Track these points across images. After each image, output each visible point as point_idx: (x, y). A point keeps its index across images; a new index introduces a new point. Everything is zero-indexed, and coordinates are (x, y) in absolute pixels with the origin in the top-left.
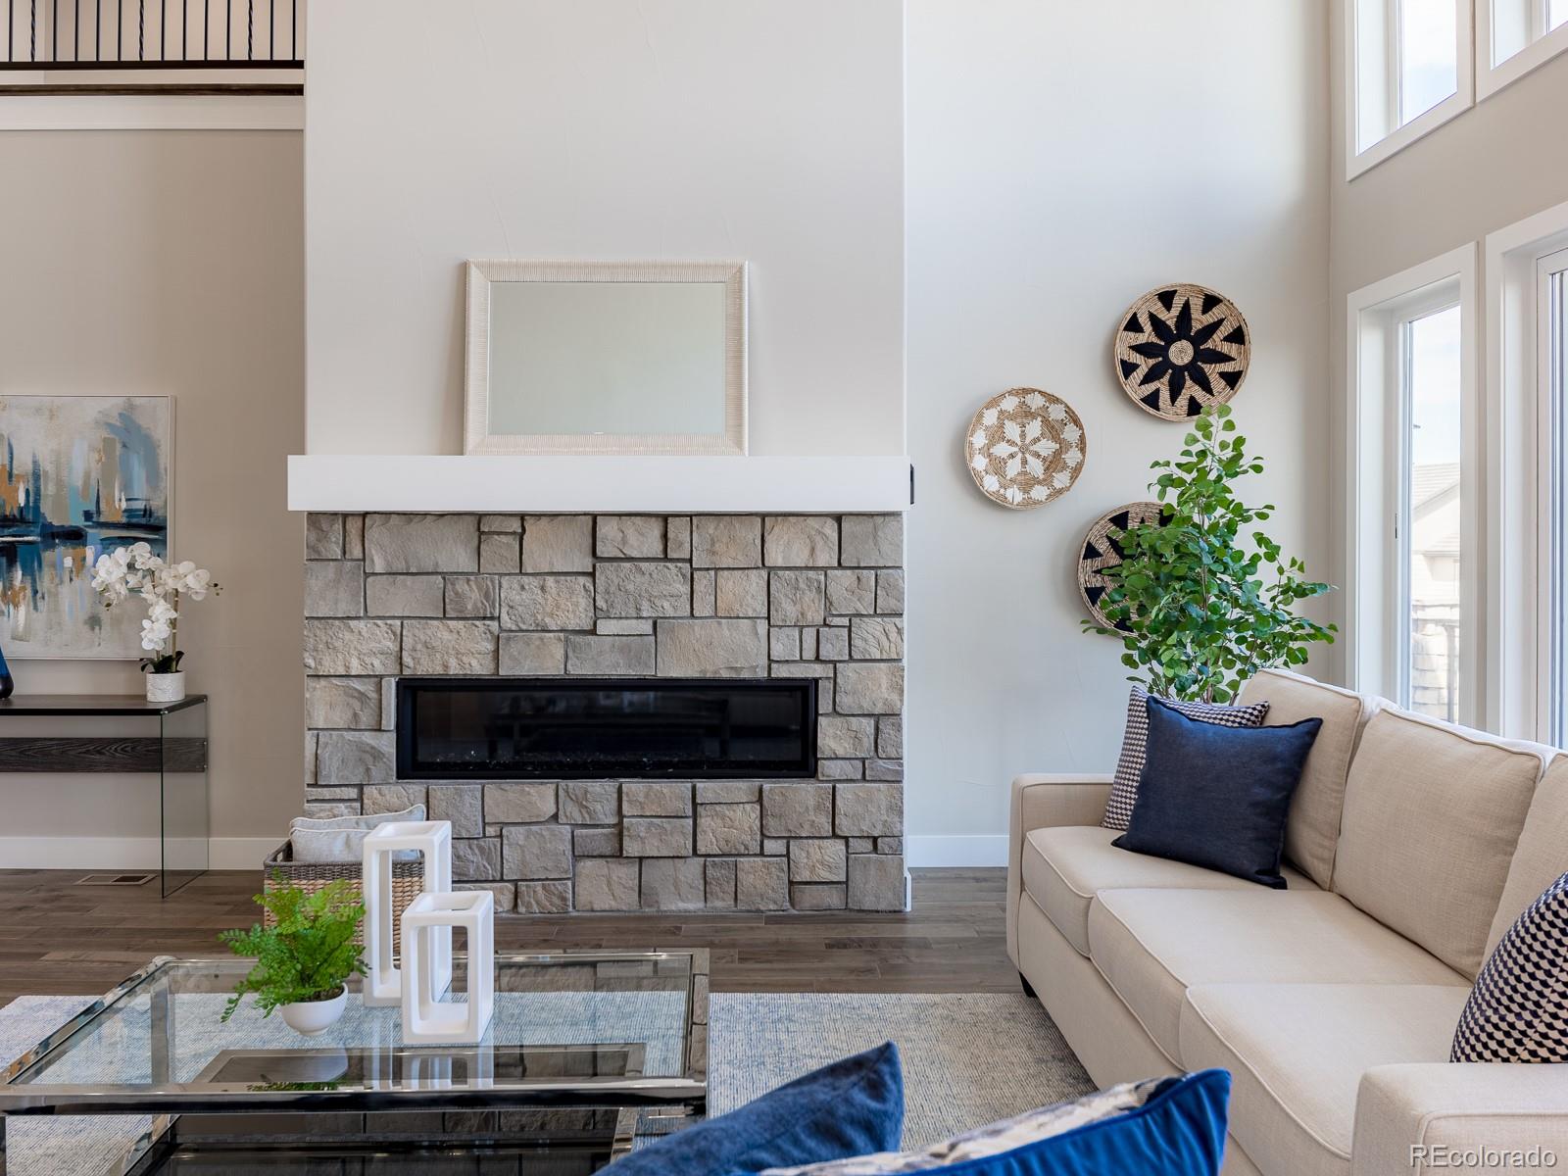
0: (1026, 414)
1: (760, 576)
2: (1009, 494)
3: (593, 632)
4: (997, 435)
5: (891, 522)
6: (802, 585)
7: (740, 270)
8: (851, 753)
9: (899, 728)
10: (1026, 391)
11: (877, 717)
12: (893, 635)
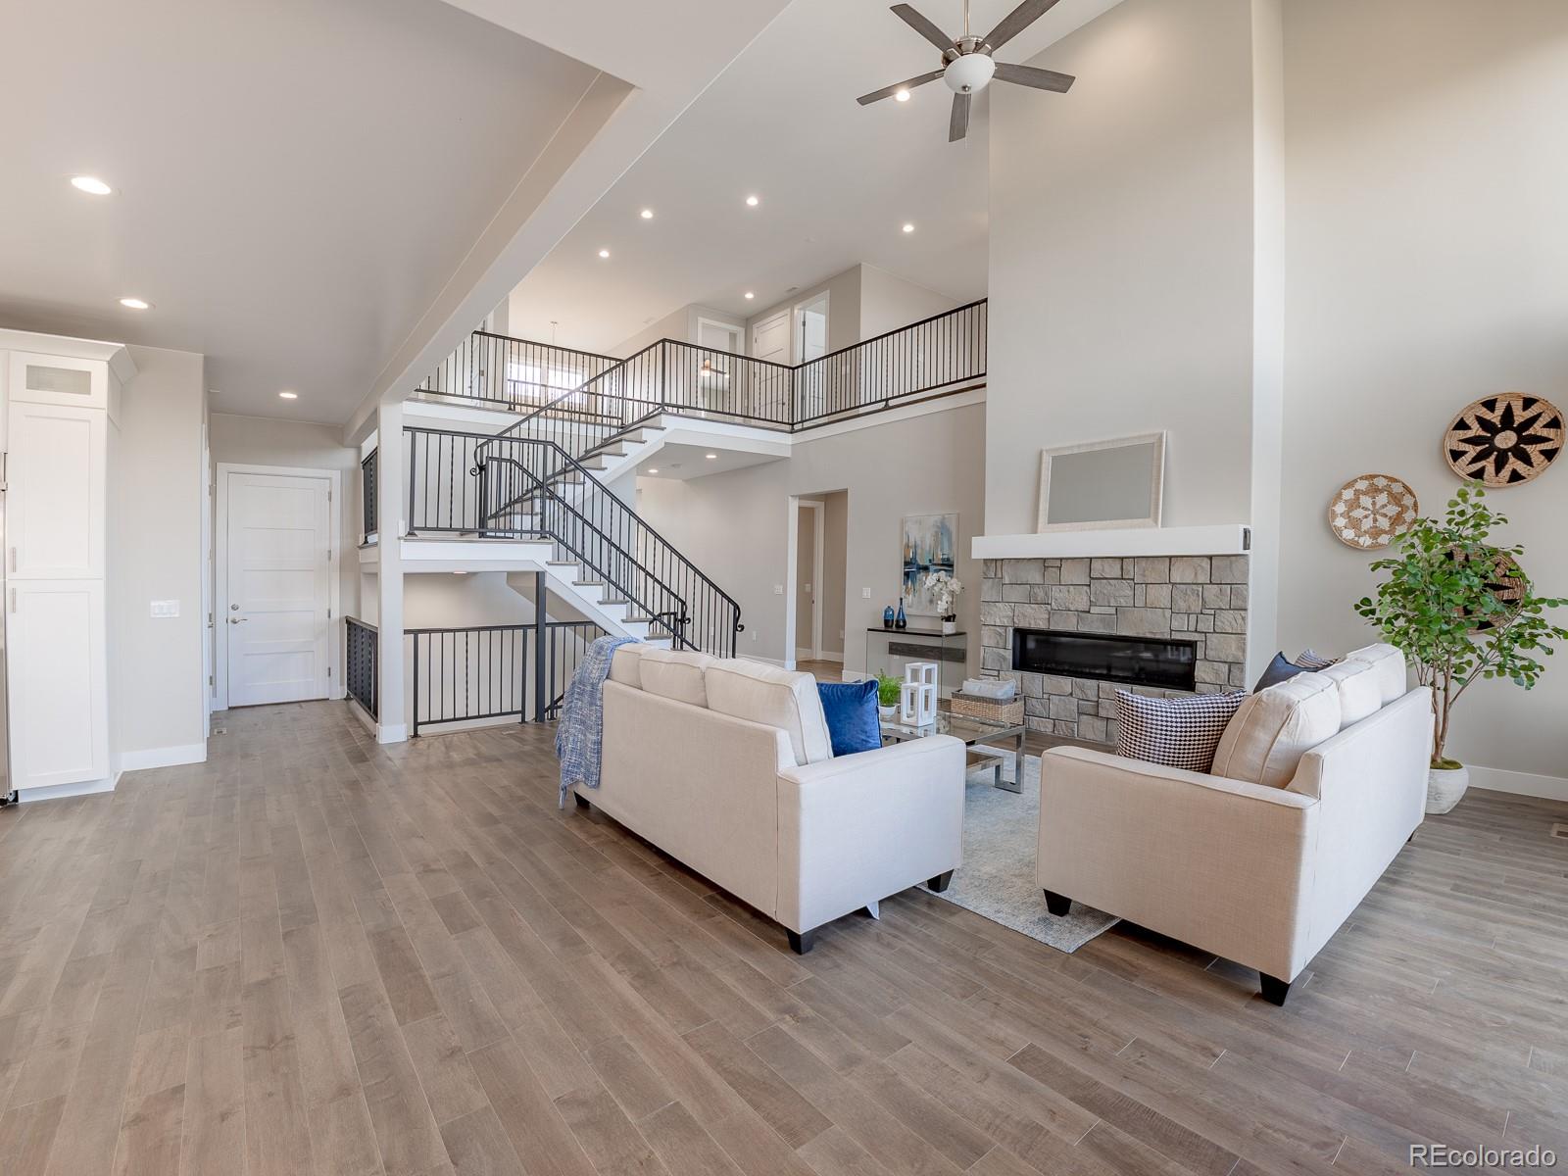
0: (1374, 491)
1: (1168, 588)
2: (1361, 540)
3: (1089, 612)
4: (1354, 504)
5: (1242, 560)
6: (1188, 592)
7: (1162, 435)
8: (1214, 681)
9: (1242, 671)
10: (1373, 477)
11: (1230, 664)
12: (1240, 621)
